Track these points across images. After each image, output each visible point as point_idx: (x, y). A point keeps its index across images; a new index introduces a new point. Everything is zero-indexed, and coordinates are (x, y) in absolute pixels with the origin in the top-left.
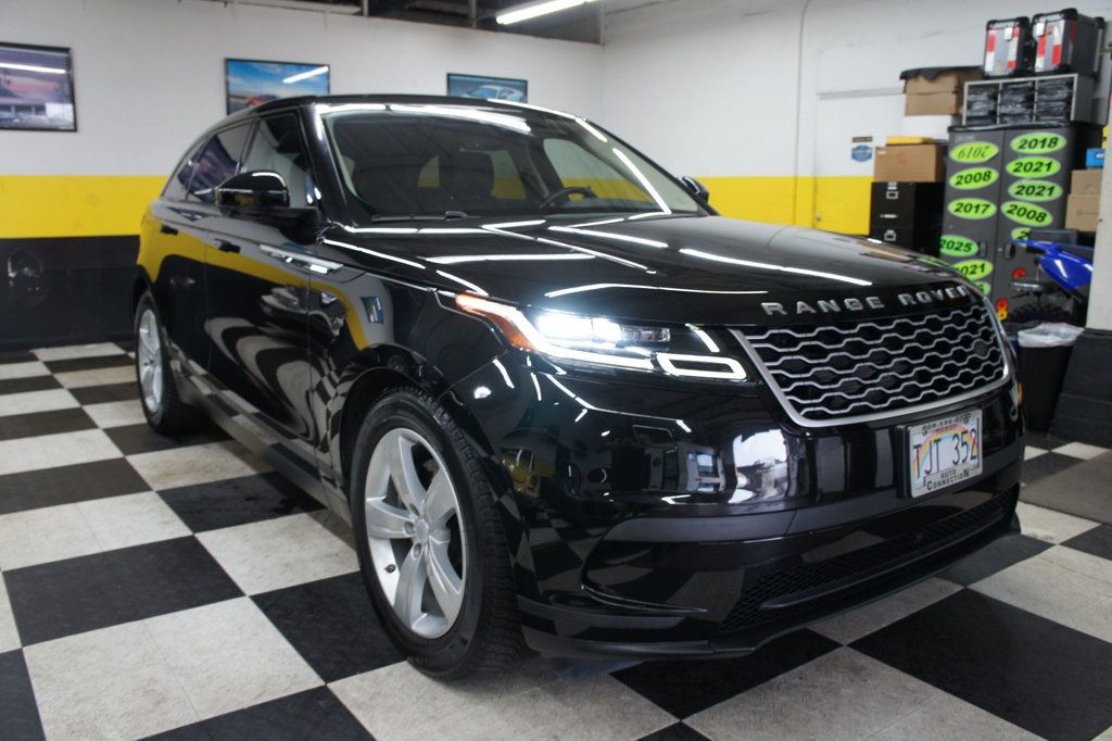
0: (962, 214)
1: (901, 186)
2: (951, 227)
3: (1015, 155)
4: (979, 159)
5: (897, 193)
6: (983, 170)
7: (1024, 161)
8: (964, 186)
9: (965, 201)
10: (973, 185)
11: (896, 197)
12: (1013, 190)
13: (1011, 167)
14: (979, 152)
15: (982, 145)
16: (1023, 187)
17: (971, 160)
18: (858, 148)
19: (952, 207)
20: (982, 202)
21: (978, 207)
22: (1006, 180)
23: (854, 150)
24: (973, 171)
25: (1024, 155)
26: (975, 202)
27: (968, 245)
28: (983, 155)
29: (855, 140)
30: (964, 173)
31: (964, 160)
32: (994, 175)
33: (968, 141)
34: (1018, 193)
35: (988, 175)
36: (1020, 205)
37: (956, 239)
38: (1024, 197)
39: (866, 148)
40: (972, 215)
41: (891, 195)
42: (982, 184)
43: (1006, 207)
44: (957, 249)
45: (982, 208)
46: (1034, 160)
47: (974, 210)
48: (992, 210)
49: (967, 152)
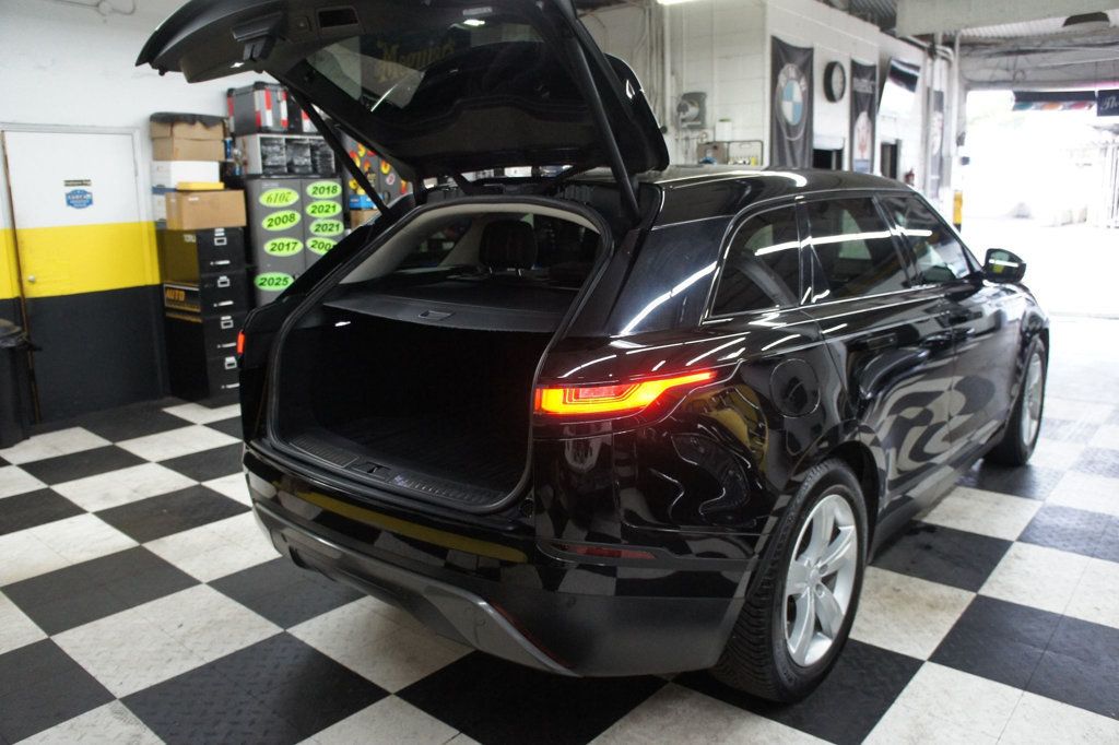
0: (277, 253)
1: (227, 230)
2: (269, 265)
3: (311, 200)
4: (284, 204)
5: (225, 239)
6: (288, 213)
7: (318, 204)
8: (275, 228)
9: (278, 241)
10: (282, 227)
11: (225, 243)
12: (313, 228)
13: (309, 210)
14: (283, 197)
15: (285, 191)
16: (319, 225)
17: (278, 204)
18: (75, 193)
19: (267, 247)
20: (291, 240)
21: (288, 245)
22: (306, 220)
23: (67, 195)
24: (281, 214)
25: (317, 200)
26: (286, 241)
27: (285, 279)
28: (287, 200)
29: (68, 183)
30: (274, 216)
31: (272, 204)
32: (298, 217)
33: (274, 187)
34: (317, 230)
35: (292, 217)
36: (319, 240)
37: (275, 275)
38: (321, 233)
39: (85, 193)
40: (285, 253)
41: (219, 241)
42: (289, 225)
43: (310, 243)
44: (277, 284)
45: (291, 246)
46: (324, 203)
47: (286, 247)
48: (300, 246)
49: (273, 197)
